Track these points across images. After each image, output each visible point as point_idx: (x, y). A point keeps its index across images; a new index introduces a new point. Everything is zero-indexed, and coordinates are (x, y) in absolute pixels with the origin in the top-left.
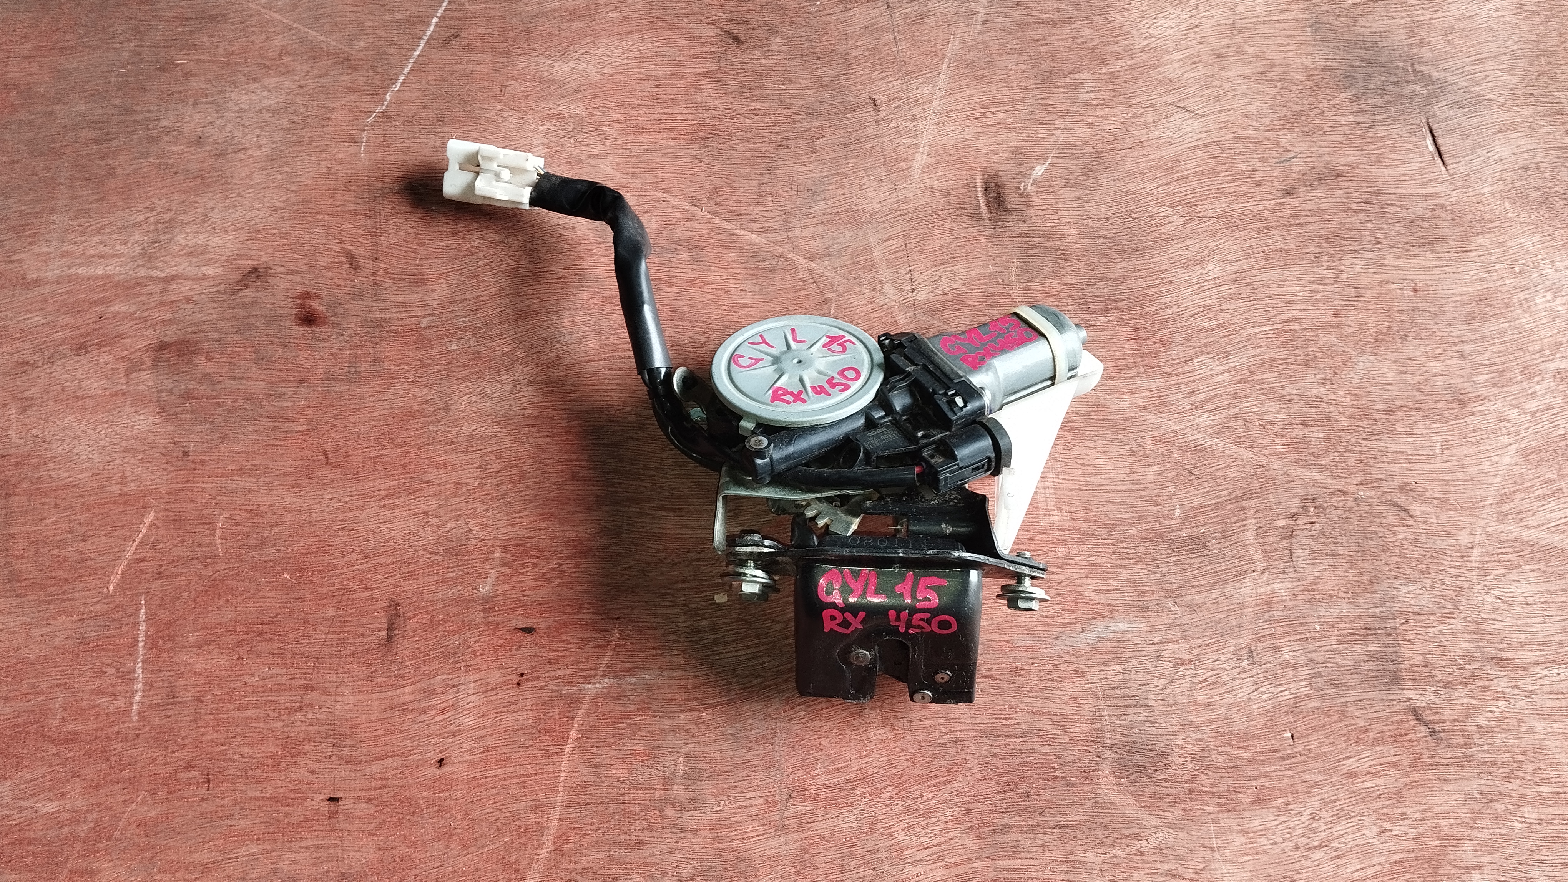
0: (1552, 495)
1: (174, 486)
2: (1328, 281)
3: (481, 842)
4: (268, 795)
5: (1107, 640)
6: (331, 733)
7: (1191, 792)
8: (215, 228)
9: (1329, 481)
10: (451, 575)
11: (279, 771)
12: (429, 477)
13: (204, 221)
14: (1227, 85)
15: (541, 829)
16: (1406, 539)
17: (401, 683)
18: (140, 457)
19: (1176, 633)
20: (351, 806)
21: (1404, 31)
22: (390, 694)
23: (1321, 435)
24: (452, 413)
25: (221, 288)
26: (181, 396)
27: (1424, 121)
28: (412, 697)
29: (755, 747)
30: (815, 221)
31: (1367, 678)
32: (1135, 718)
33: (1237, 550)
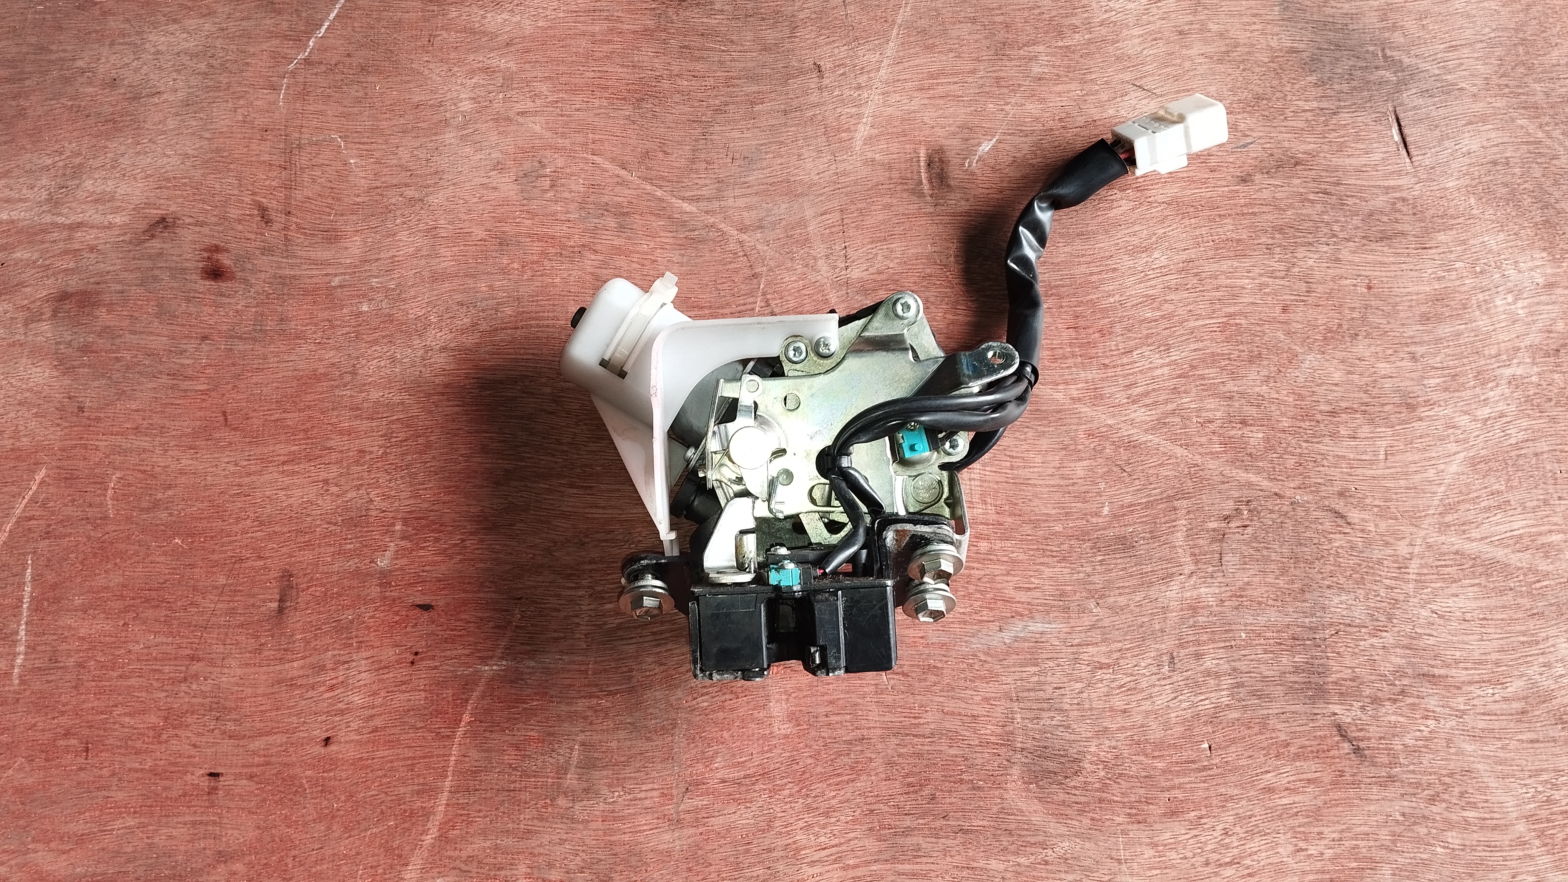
0: (1499, 507)
1: (68, 442)
2: (1278, 274)
3: (364, 825)
4: (147, 767)
5: (1025, 640)
6: (215, 706)
7: (1101, 801)
8: (124, 175)
9: (1265, 484)
10: (349, 547)
11: (160, 743)
12: (331, 444)
13: (113, 167)
14: (1187, 64)
15: (427, 814)
16: (1342, 547)
17: (290, 657)
18: (35, 411)
19: (1096, 636)
20: (232, 782)
21: (1376, 13)
22: (278, 668)
23: (1261, 435)
24: (359, 378)
25: (127, 238)
26: (79, 349)
27: (1391, 109)
28: (301, 673)
29: (655, 737)
30: (749, 191)
31: (1291, 690)
32: (1049, 722)
33: (1166, 551)
